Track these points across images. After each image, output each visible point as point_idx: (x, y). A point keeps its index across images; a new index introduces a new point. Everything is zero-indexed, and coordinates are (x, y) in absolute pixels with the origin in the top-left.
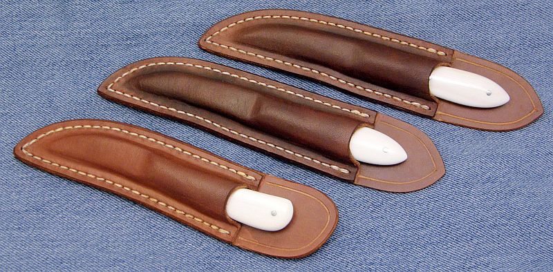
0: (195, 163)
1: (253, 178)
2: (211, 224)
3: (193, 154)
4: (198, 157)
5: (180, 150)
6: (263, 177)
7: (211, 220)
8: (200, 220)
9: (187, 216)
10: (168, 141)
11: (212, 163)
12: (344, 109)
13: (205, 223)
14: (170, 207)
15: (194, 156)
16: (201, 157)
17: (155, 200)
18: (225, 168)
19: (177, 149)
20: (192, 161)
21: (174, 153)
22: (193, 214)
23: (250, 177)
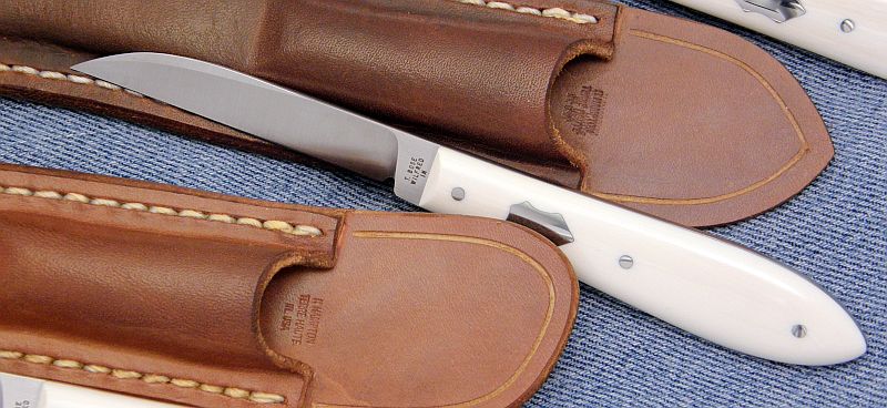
0: (135, 224)
1: (314, 230)
2: (225, 387)
3: (121, 202)
4: (139, 206)
5: (82, 198)
6: (340, 221)
7: (223, 376)
8: (191, 384)
9: (149, 379)
10: (39, 181)
11: (185, 213)
12: (523, 10)
13: (207, 388)
14: (93, 369)
15: (129, 206)
16: (148, 206)
17: (44, 359)
18: (227, 218)
19: (73, 197)
20: (124, 220)
21: (66, 211)
22: (166, 371)
23: (303, 230)
